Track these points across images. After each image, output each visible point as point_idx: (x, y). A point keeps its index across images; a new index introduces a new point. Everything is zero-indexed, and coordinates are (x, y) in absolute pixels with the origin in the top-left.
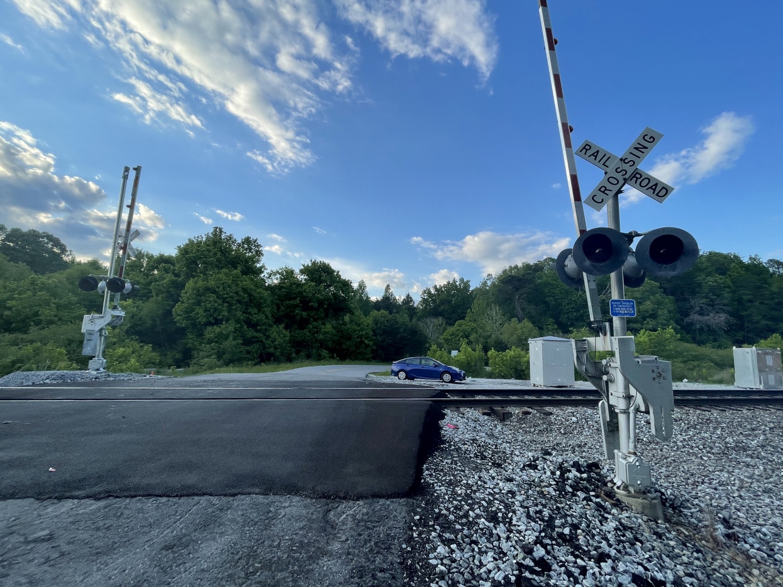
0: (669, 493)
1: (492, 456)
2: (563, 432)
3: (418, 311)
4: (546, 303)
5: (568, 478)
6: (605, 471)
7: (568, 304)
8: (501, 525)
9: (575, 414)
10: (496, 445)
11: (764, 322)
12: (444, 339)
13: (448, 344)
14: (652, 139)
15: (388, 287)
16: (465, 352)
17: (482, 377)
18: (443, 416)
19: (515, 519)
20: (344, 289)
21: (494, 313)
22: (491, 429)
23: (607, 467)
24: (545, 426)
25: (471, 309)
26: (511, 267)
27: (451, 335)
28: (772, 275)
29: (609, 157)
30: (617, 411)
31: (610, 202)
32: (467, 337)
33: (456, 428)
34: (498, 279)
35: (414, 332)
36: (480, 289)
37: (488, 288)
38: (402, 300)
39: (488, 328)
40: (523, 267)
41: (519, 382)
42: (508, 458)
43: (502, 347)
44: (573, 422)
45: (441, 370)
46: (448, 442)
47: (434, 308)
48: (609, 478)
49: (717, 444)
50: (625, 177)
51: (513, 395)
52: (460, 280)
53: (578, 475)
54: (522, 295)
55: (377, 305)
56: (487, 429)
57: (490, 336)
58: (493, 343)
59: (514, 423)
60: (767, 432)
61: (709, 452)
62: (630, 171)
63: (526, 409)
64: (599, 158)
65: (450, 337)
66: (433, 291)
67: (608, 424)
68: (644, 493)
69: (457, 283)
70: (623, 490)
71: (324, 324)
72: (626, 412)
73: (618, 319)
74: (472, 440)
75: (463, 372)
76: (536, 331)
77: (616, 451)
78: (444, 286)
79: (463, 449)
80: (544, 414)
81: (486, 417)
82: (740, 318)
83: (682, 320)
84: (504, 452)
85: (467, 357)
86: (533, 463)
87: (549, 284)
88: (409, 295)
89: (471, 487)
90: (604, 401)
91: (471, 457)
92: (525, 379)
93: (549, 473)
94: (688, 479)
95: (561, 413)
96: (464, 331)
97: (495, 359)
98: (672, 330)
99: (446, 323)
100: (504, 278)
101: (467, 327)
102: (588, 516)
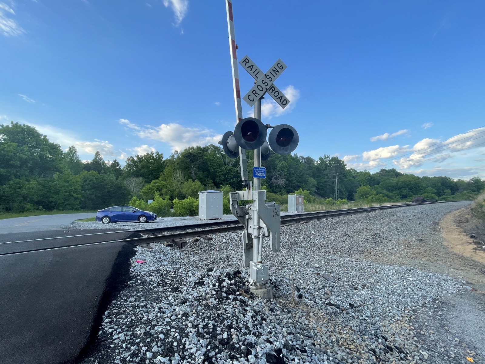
0: (273, 279)
1: (172, 281)
2: (218, 250)
3: (123, 172)
4: (209, 171)
5: (224, 287)
6: (243, 274)
7: (220, 171)
8: (176, 354)
9: (225, 237)
10: (175, 272)
11: (297, 183)
12: (143, 192)
13: (146, 196)
14: (281, 68)
15: (98, 154)
16: (158, 201)
17: (169, 216)
18: (134, 253)
19: (187, 343)
20: (52, 151)
21: (178, 176)
22: (172, 256)
23: (244, 272)
24: (208, 248)
25: (163, 172)
26: (189, 147)
27: (148, 190)
28: (301, 162)
29: (259, 72)
30: (253, 237)
31: (256, 103)
32: (160, 191)
33: (144, 262)
34: (182, 154)
35: (119, 187)
36: (170, 160)
37: (175, 159)
38: (110, 164)
39: (174, 185)
40: (197, 148)
41: (192, 218)
42: (183, 280)
43: (182, 197)
44: (224, 242)
45: (139, 214)
46: (135, 278)
47: (136, 171)
48: (246, 279)
49: (287, 244)
50: (266, 87)
51: (188, 229)
52: (156, 153)
53: (229, 282)
54: (195, 165)
55: (87, 167)
56: (169, 256)
57: (175, 190)
58: (176, 194)
59: (188, 249)
60: (303, 234)
61: (284, 248)
62: (270, 84)
63: (197, 238)
64: (253, 70)
65: (147, 191)
66: (136, 159)
67: (247, 245)
68: (265, 285)
69: (154, 155)
70: (254, 286)
71: (28, 181)
72: (258, 237)
73: (256, 179)
74: (156, 270)
75: (155, 215)
76: (202, 187)
77: (251, 262)
78: (145, 156)
79: (148, 281)
80: (207, 239)
81: (169, 248)
82: (289, 181)
83: (269, 182)
84: (181, 276)
85: (159, 204)
86: (201, 280)
87: (211, 160)
88: (116, 161)
89: (150, 323)
90: (245, 230)
91: (154, 287)
92: (195, 216)
93: (211, 286)
94: (279, 266)
95: (217, 237)
96: (158, 187)
97: (178, 205)
98: (266, 187)
99: (145, 182)
100: (185, 154)
101: (160, 184)
102: (236, 313)
